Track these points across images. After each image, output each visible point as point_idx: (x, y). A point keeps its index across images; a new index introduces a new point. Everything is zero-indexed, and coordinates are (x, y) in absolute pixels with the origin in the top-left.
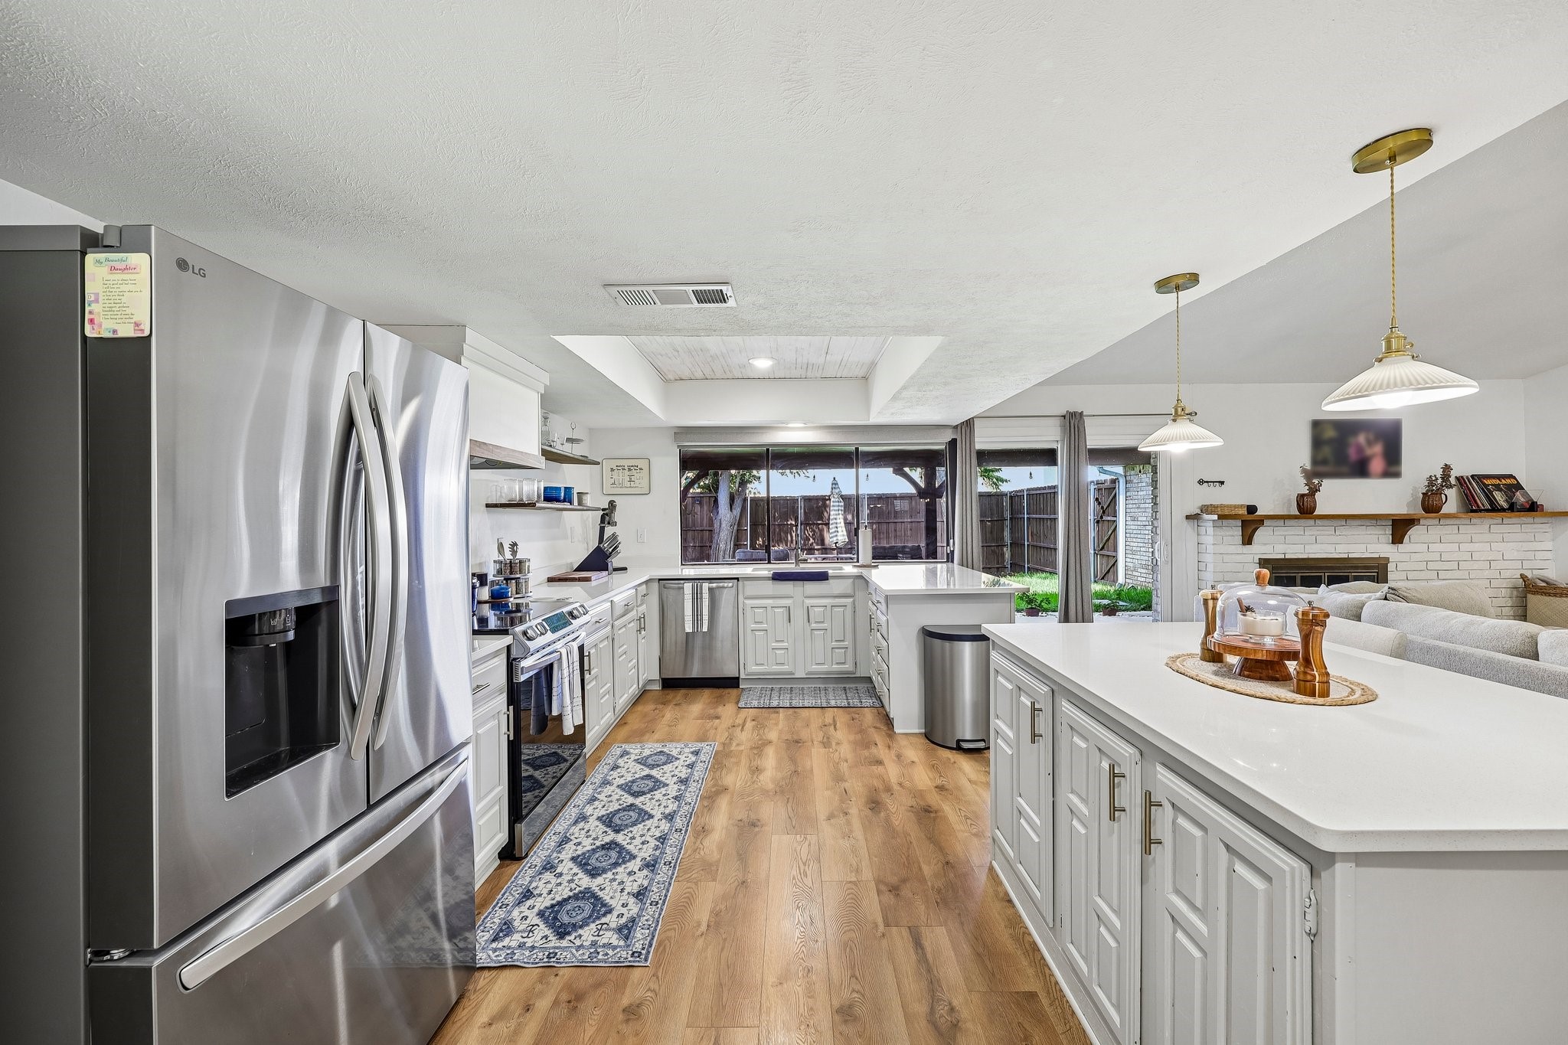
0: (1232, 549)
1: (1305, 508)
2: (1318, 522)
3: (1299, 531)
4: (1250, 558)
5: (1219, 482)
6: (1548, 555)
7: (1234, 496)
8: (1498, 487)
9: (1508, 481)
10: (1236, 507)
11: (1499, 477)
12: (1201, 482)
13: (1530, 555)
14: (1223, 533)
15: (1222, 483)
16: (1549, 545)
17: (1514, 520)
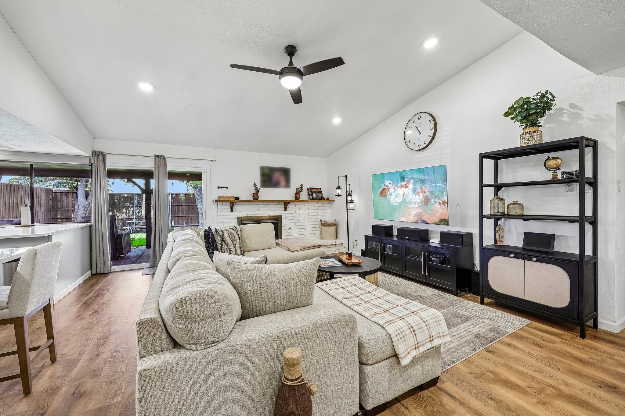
0: (227, 213)
1: (255, 198)
2: (260, 203)
3: (252, 206)
4: (234, 217)
5: (226, 188)
6: (329, 213)
7: (231, 193)
8: (315, 192)
9: (319, 190)
10: (229, 197)
11: (316, 189)
12: (219, 187)
13: (325, 214)
14: (223, 207)
15: (227, 188)
16: (329, 210)
17: (320, 203)
